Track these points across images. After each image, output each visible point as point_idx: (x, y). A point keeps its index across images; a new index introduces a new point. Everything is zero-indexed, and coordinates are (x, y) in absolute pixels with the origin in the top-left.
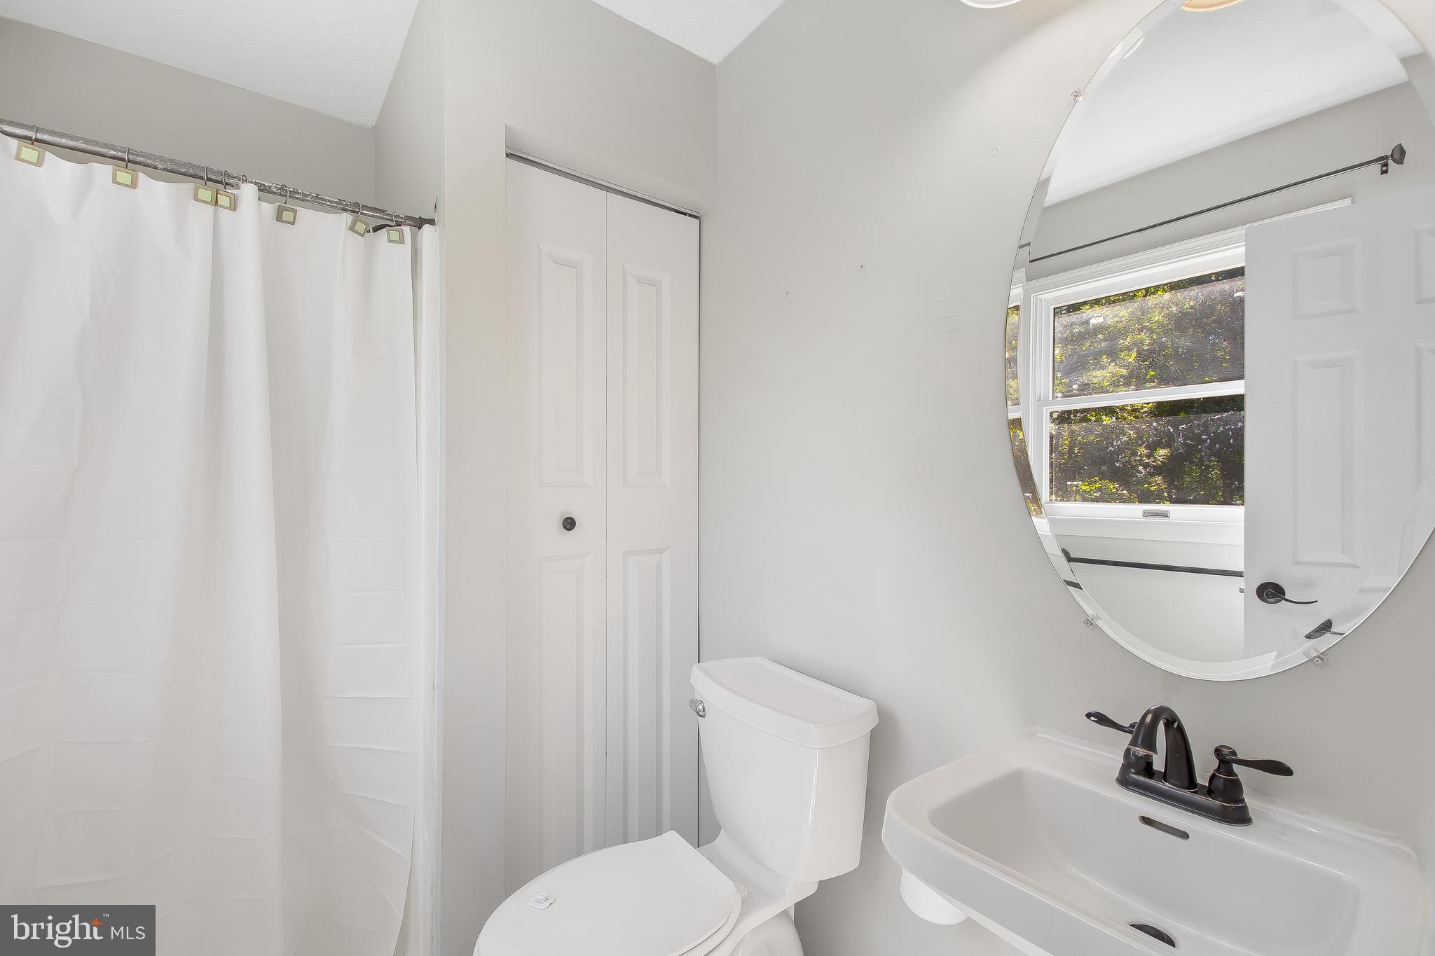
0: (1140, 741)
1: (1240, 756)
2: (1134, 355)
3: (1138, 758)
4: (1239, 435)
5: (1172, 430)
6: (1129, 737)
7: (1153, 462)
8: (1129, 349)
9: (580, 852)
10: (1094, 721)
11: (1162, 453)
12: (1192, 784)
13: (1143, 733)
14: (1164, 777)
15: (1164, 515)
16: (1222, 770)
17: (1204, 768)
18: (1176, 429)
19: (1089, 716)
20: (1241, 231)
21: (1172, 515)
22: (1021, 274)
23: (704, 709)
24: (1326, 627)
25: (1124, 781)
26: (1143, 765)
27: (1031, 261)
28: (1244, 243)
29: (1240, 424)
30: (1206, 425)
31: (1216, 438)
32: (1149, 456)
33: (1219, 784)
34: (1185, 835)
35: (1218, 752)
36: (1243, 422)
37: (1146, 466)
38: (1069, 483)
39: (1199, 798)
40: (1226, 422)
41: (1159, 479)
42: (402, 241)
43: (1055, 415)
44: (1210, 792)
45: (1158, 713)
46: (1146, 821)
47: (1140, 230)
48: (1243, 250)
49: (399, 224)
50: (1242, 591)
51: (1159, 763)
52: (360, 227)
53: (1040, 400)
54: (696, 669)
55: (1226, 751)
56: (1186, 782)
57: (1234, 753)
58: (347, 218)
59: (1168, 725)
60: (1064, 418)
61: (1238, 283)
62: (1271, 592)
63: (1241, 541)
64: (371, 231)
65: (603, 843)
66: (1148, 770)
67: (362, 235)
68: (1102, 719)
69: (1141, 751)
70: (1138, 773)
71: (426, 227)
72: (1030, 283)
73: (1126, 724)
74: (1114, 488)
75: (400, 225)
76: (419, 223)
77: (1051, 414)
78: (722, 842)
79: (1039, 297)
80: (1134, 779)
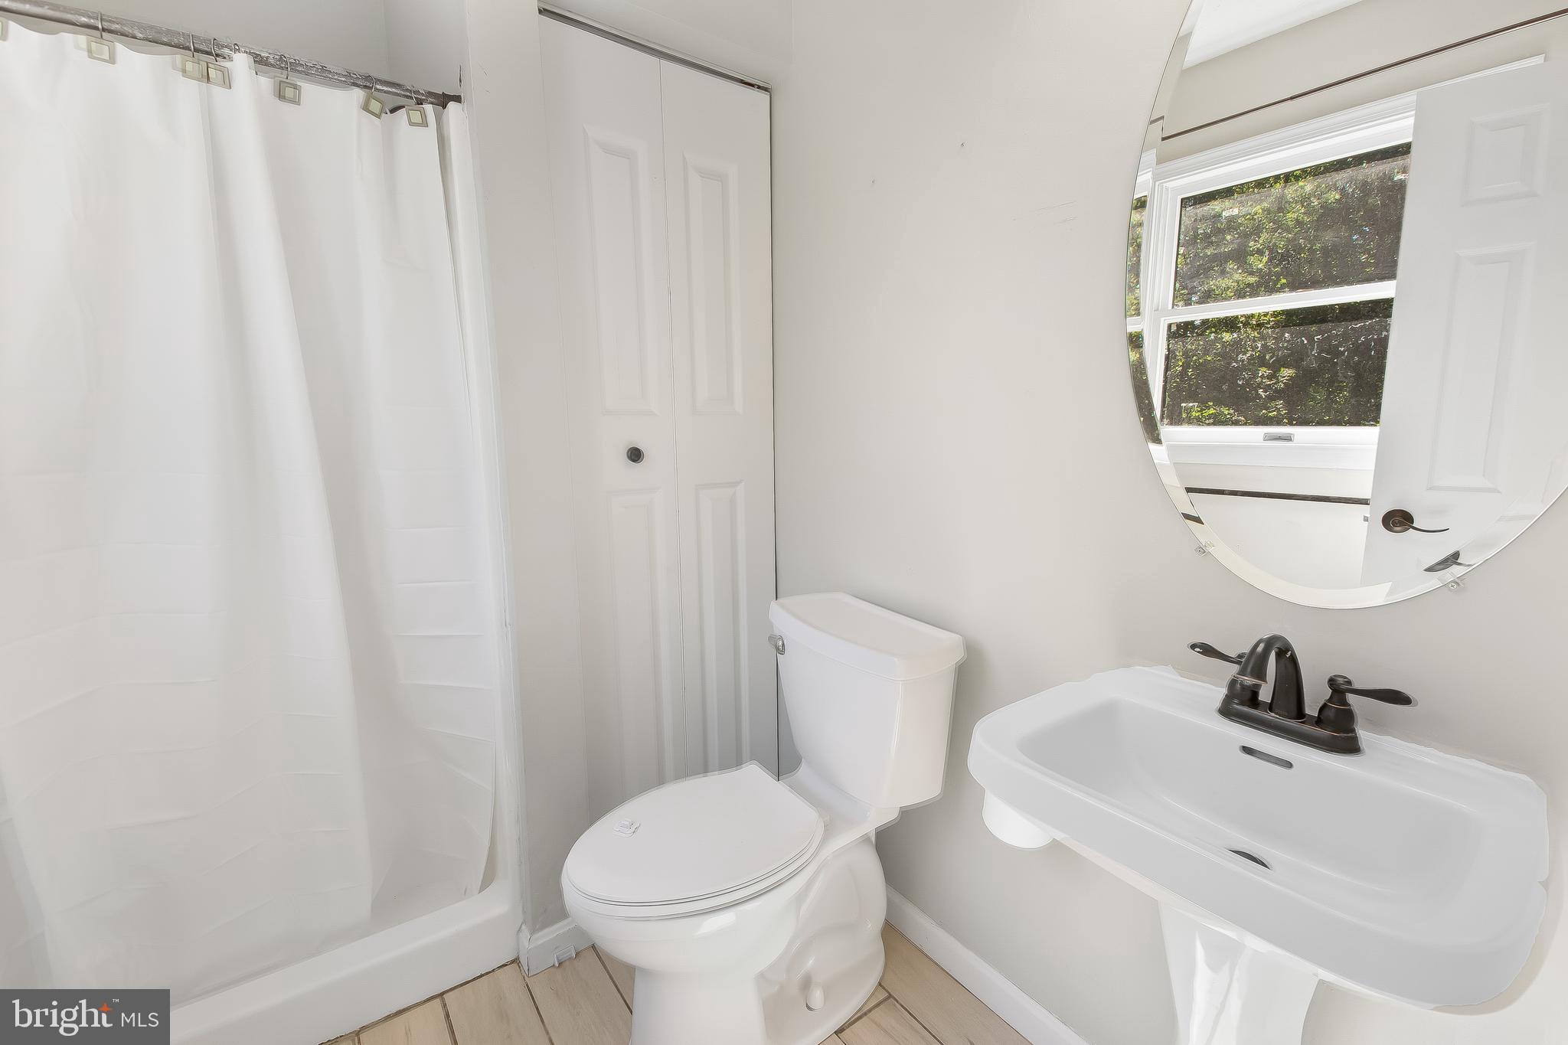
0: (1249, 670)
1: (1357, 685)
2: (1265, 259)
3: (1243, 687)
4: (1383, 344)
5: (1306, 342)
6: (1236, 668)
7: (1275, 383)
8: (1260, 252)
9: (660, 781)
10: (1198, 652)
11: (1287, 373)
12: (1300, 714)
13: (1254, 663)
14: (1271, 707)
15: (1288, 438)
16: (1335, 700)
17: (1315, 695)
18: (1311, 340)
19: (1193, 647)
20: (1411, 97)
21: (1296, 438)
22: (1150, 156)
23: (783, 644)
24: (1454, 559)
25: (1226, 711)
26: (1248, 695)
27: (1164, 139)
28: (1414, 112)
29: (1384, 333)
30: (1345, 336)
31: (1357, 349)
32: (1270, 377)
33: (1330, 714)
34: (1288, 765)
35: (1332, 682)
36: (1388, 331)
37: (1267, 388)
38: (1183, 405)
39: (1307, 728)
40: (1369, 330)
41: (1280, 403)
42: (424, 124)
43: (1174, 328)
44: (1319, 721)
45: (1270, 642)
46: (1247, 750)
47: (1292, 98)
48: (1411, 121)
49: (420, 102)
50: (1366, 519)
51: (1265, 694)
52: (375, 106)
53: (1157, 310)
54: (774, 606)
55: (1341, 680)
56: (1294, 712)
57: (1349, 683)
58: (357, 95)
59: (1281, 654)
60: (1180, 332)
61: (1399, 162)
62: (1398, 520)
63: (1371, 465)
64: (388, 112)
65: (685, 772)
66: (1253, 700)
67: (378, 116)
68: (1208, 651)
69: (1249, 681)
70: (1242, 704)
71: (452, 106)
72: (1160, 166)
73: (1233, 654)
74: (1228, 414)
75: (422, 104)
76: (443, 100)
77: (1170, 326)
78: (803, 772)
79: (1165, 185)
80: (1236, 709)
